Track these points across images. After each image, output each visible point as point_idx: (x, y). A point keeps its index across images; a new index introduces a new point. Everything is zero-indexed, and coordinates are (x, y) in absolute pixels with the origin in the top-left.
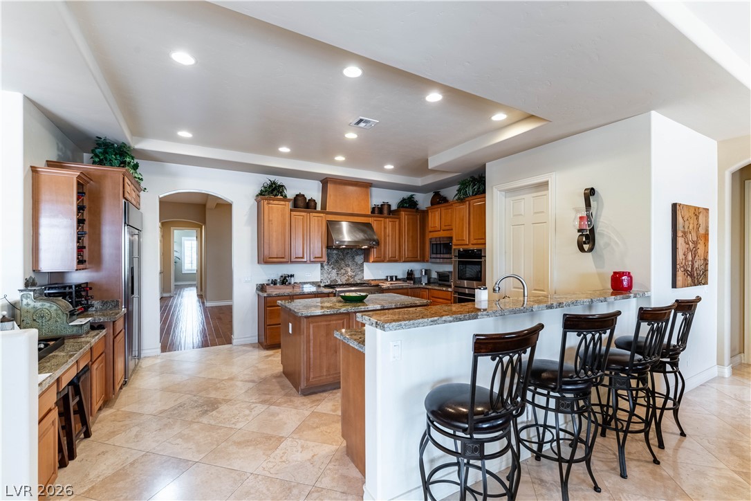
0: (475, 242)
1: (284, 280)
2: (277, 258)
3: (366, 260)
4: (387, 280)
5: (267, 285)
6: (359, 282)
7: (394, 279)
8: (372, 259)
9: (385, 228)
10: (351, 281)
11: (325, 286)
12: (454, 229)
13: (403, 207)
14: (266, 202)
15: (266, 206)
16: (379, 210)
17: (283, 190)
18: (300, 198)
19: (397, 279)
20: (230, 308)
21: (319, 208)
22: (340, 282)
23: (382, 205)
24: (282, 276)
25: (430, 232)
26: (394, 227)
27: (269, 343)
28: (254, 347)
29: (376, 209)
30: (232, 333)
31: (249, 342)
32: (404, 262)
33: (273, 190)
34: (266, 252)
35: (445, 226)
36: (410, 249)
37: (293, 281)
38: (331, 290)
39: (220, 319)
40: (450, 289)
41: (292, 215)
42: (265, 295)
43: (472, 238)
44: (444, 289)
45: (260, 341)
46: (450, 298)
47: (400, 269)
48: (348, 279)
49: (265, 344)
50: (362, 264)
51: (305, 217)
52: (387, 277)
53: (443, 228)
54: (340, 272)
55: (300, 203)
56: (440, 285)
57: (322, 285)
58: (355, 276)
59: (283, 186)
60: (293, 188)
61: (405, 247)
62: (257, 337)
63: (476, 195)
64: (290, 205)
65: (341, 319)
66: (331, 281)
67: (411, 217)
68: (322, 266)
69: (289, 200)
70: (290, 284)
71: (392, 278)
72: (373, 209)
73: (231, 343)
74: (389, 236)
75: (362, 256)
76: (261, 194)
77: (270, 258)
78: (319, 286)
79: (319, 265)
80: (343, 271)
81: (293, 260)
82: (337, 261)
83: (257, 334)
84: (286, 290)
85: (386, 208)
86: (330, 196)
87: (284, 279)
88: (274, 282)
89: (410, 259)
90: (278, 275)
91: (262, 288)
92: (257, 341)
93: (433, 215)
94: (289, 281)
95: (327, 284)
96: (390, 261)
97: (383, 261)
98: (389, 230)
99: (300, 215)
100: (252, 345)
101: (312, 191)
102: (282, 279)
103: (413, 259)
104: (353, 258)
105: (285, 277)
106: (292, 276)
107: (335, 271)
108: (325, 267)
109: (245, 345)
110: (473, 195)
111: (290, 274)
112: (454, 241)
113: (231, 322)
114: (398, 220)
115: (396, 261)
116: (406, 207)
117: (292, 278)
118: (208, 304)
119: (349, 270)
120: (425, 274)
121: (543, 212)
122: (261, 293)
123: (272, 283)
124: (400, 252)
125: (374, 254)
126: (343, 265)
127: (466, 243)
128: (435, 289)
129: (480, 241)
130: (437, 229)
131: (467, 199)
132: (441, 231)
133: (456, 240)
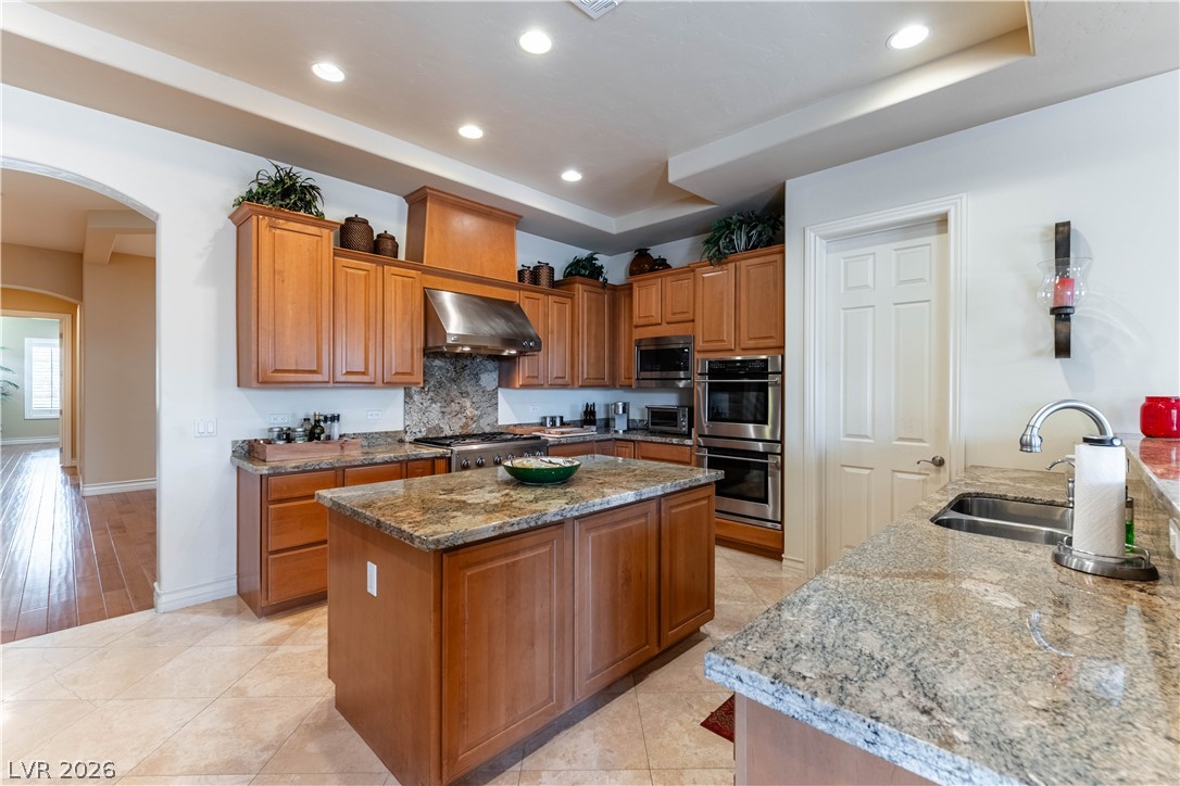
0: (752, 343)
1: (315, 431)
2: (296, 371)
3: (505, 381)
4: (543, 424)
5: (268, 442)
6: (488, 430)
7: (558, 424)
8: (519, 381)
9: (546, 315)
10: (473, 428)
11: (417, 441)
12: (699, 319)
13: (579, 274)
14: (265, 221)
15: (266, 234)
16: (533, 277)
17: (314, 198)
18: (356, 227)
19: (563, 424)
20: (150, 498)
21: (402, 256)
22: (447, 432)
23: (535, 268)
24: (307, 420)
25: (636, 327)
26: (561, 314)
27: (273, 599)
28: (226, 613)
29: (527, 275)
30: (155, 576)
31: (209, 598)
32: (583, 387)
33: (286, 193)
34: (267, 357)
35: (674, 314)
36: (592, 361)
37: (336, 430)
38: (439, 451)
39: (119, 528)
40: (688, 442)
41: (338, 266)
42: (264, 470)
43: (744, 335)
44: (675, 441)
45: (245, 590)
46: (687, 460)
47: (569, 404)
48: (466, 425)
49: (264, 603)
50: (495, 392)
51: (372, 275)
52: (545, 418)
53: (670, 318)
54: (448, 410)
55: (357, 237)
56: (653, 433)
57: (408, 438)
58: (481, 417)
59: (312, 187)
60: (340, 200)
61: (584, 356)
62: (235, 581)
63: (754, 247)
64: (329, 239)
65: (545, 544)
66: (429, 430)
67: (594, 296)
68: (408, 396)
69: (330, 225)
70: (329, 438)
71: (553, 420)
72: (521, 273)
73: (151, 606)
74: (552, 332)
75: (495, 375)
76: (251, 197)
77: (276, 371)
78: (401, 441)
79: (400, 393)
80: (455, 407)
81: (340, 378)
82: (441, 384)
83: (235, 572)
84: (321, 456)
85: (544, 274)
86: (432, 231)
87: (315, 427)
88: (288, 436)
89: (592, 382)
90: (294, 415)
91: (250, 451)
92: (234, 592)
93: (644, 291)
94: (327, 432)
95: (419, 436)
96: (553, 386)
97: (539, 386)
98: (553, 321)
99: (358, 268)
100: (221, 607)
101: (387, 215)
102: (309, 427)
103: (596, 382)
104: (476, 377)
105: (318, 421)
106: (335, 418)
107: (436, 407)
108: (416, 397)
109: (196, 609)
110: (747, 250)
111: (329, 412)
112: (700, 344)
113: (152, 535)
114: (569, 300)
115: (564, 386)
116: (583, 275)
117: (336, 424)
118: (90, 490)
119: (468, 404)
120: (624, 412)
121: (921, 280)
122: (247, 466)
123: (279, 437)
124: (572, 367)
125: (524, 368)
126: (454, 392)
127: (729, 347)
128: (652, 442)
129: (763, 343)
130: (653, 321)
131: (731, 257)
132: (664, 324)
133: (704, 342)
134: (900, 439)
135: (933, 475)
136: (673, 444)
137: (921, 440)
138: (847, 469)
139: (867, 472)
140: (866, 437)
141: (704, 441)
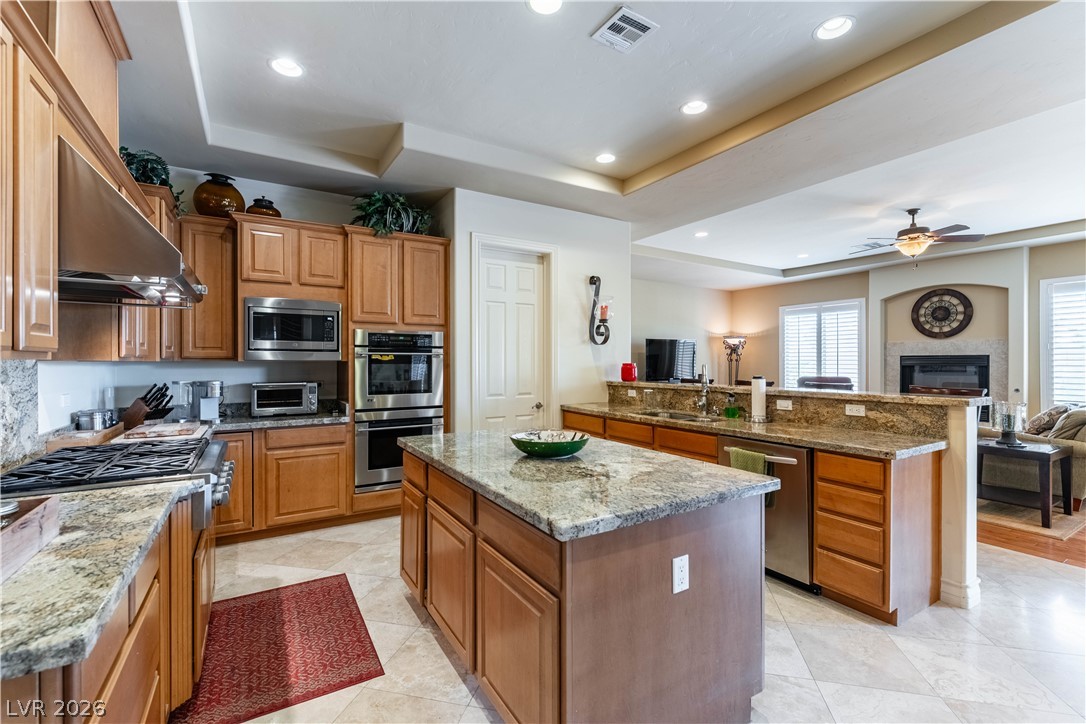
0: (416, 320)
12: (356, 287)
25: (248, 281)
35: (313, 275)
40: (343, 419)
43: (408, 311)
46: (341, 439)
53: (308, 279)
63: (419, 232)
110: (412, 232)
112: (357, 313)
127: (393, 321)
128: (290, 427)
129: (426, 320)
130: (279, 277)
131: (395, 234)
132: (295, 285)
133: (363, 312)
134: (520, 394)
135: (536, 415)
136: (324, 425)
137: (530, 394)
138: (489, 420)
139: (501, 419)
140: (501, 395)
141: (367, 416)
